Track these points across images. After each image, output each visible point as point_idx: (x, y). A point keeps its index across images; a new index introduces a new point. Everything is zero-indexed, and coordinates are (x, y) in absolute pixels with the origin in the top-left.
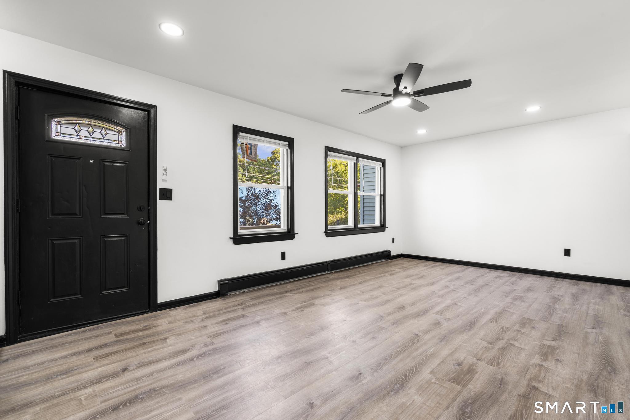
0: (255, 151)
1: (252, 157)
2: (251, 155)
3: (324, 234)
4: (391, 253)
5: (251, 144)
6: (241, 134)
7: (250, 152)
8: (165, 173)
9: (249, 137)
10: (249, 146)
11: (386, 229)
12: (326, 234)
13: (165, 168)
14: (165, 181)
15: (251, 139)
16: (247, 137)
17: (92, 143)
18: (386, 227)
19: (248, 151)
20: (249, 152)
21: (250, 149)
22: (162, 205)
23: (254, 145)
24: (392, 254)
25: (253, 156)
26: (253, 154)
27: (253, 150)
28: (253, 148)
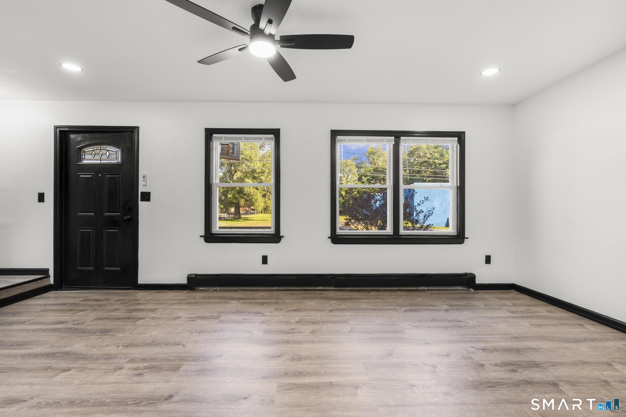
0: (237, 149)
1: (234, 156)
2: (234, 154)
3: (330, 240)
4: (476, 278)
5: (233, 144)
6: (214, 135)
7: (232, 152)
8: (144, 180)
9: (225, 137)
10: (231, 146)
11: (465, 239)
12: (331, 241)
13: (144, 175)
14: (145, 186)
15: (226, 138)
16: (222, 137)
17: (101, 162)
18: (466, 237)
19: (230, 150)
20: (230, 152)
21: (232, 148)
22: (142, 205)
23: (236, 144)
24: (478, 281)
25: (236, 155)
26: (235, 153)
27: (235, 149)
28: (235, 147)
